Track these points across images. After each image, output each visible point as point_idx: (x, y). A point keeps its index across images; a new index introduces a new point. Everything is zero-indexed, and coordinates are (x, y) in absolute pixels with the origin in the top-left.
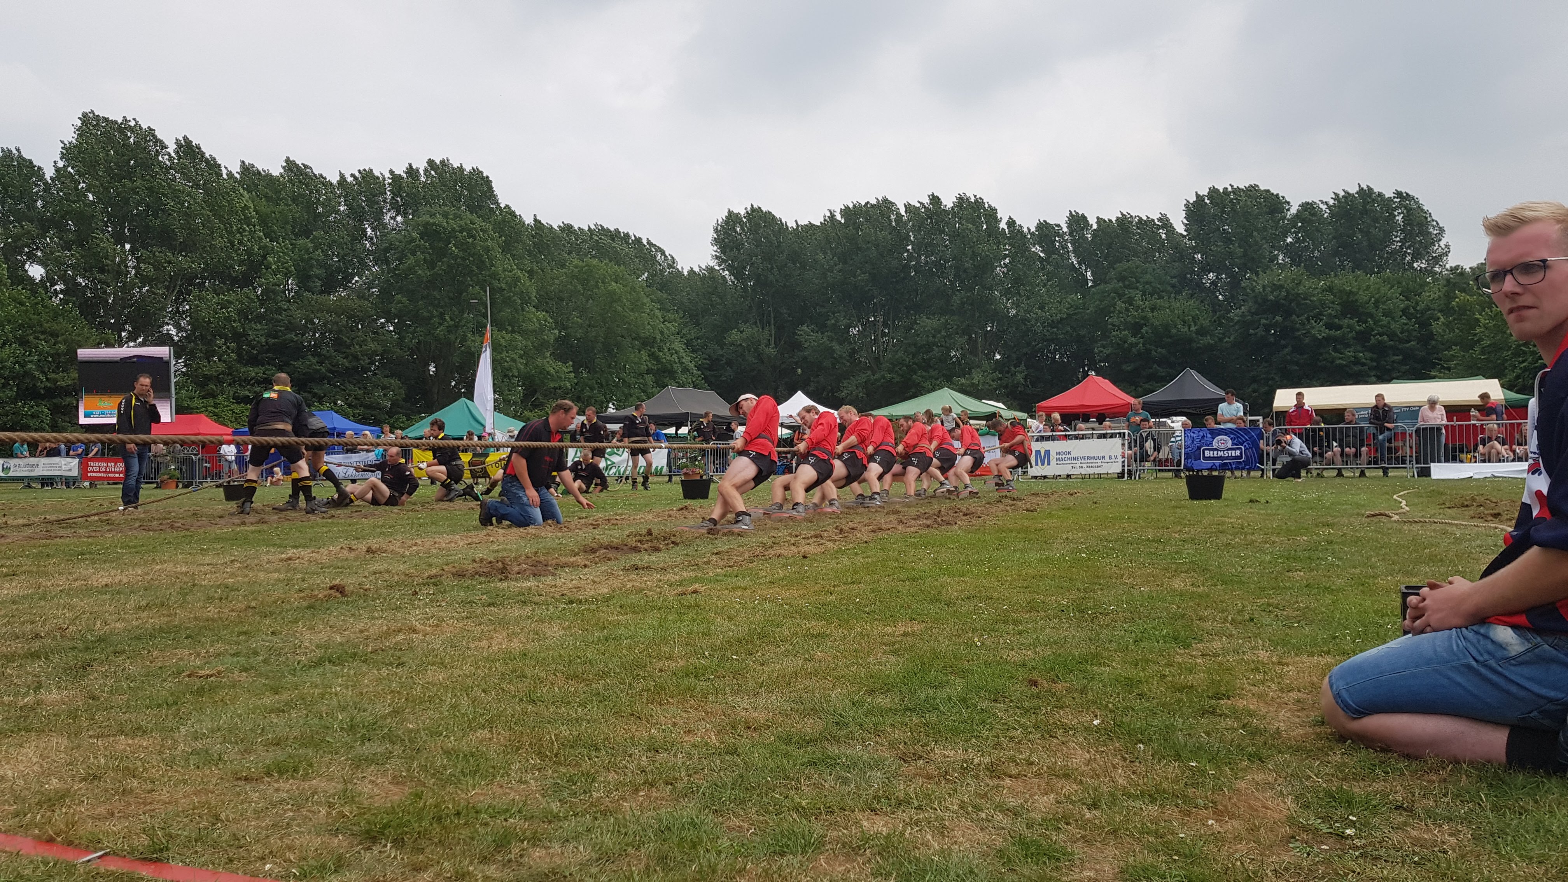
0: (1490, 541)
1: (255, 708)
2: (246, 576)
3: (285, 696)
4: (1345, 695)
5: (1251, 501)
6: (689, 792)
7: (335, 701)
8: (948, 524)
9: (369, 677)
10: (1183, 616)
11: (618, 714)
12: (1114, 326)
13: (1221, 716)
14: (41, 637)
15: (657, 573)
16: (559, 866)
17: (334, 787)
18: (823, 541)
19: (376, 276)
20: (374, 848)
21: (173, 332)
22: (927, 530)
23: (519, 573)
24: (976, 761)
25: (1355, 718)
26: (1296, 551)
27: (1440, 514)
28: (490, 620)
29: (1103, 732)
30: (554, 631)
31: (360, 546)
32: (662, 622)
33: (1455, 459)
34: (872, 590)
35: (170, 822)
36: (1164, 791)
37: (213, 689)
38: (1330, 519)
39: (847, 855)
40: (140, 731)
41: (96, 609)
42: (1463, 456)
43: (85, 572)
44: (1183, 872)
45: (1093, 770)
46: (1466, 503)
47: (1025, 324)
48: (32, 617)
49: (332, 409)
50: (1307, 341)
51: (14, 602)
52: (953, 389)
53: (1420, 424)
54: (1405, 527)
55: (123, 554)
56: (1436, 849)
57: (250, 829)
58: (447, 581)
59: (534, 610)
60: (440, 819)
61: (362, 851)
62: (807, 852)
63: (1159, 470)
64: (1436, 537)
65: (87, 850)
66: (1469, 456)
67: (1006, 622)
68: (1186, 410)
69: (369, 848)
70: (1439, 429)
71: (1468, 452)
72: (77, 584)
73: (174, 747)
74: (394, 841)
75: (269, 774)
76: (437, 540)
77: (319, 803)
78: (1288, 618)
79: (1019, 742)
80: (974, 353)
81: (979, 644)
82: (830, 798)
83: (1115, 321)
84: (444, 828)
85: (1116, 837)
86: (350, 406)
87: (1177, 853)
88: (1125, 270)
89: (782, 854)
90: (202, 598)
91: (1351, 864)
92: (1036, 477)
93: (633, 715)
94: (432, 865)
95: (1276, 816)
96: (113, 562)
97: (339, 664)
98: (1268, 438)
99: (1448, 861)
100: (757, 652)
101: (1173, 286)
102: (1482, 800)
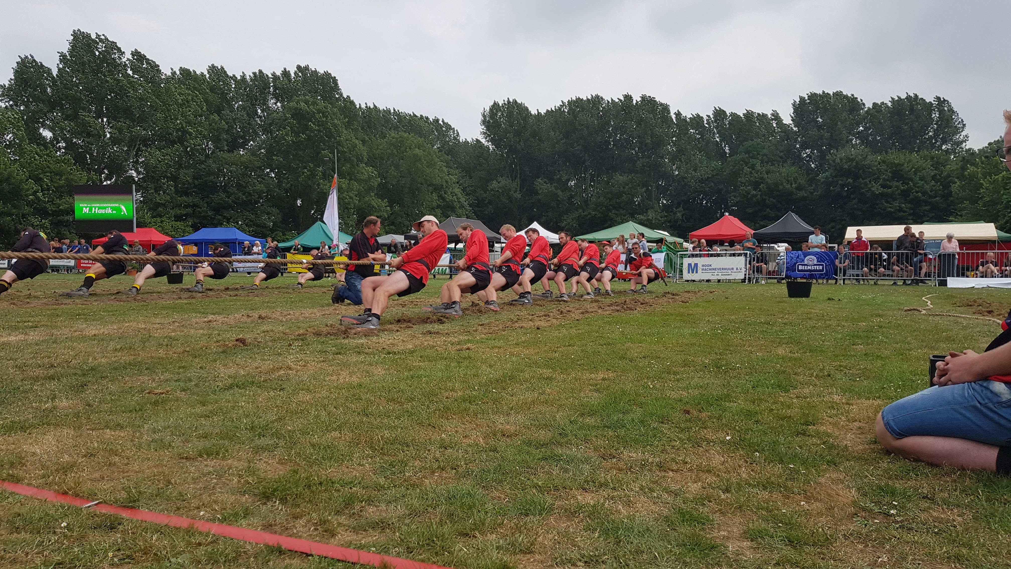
0: (986, 328)
1: (193, 414)
2: (183, 331)
3: (210, 407)
4: (892, 423)
5: (829, 299)
6: (467, 474)
7: (241, 412)
8: (631, 309)
9: (263, 397)
10: (784, 372)
11: (421, 424)
12: (742, 183)
13: (809, 436)
14: (55, 367)
15: (444, 336)
16: (385, 518)
17: (242, 465)
18: (550, 319)
19: (264, 142)
20: (268, 503)
21: (135, 175)
22: (617, 313)
23: (355, 334)
24: (650, 460)
25: (899, 439)
26: (858, 332)
27: (953, 310)
28: (338, 363)
29: (732, 444)
30: (379, 371)
31: (254, 314)
32: (448, 367)
33: (963, 275)
34: (582, 351)
35: (140, 484)
36: (772, 483)
37: (164, 402)
38: (880, 312)
39: (568, 517)
40: (119, 427)
41: (89, 350)
42: (969, 273)
43: (80, 327)
44: (785, 534)
45: (726, 468)
46: (970, 304)
47: (684, 181)
48: (49, 354)
49: (235, 227)
50: (868, 195)
51: (37, 344)
52: (635, 222)
53: (942, 251)
54: (930, 318)
55: (104, 316)
56: (949, 524)
57: (190, 489)
58: (311, 338)
59: (365, 358)
60: (309, 487)
61: (261, 505)
62: (542, 514)
63: (769, 278)
64: (950, 325)
65: (88, 500)
66: (972, 273)
67: (669, 373)
68: (788, 239)
69: (265, 504)
70: (954, 255)
71: (973, 270)
72: (78, 333)
73: (141, 437)
74: (281, 499)
75: (201, 456)
76: (303, 312)
77: (233, 475)
78: (853, 375)
79: (678, 449)
80: (650, 199)
81: (651, 386)
82: (556, 481)
83: (743, 180)
84: (313, 492)
85: (741, 511)
86: (247, 225)
87: (781, 522)
88: (750, 147)
89: (527, 515)
90: (155, 345)
91: (895, 533)
92: (688, 281)
93: (430, 425)
94: (305, 515)
95: (844, 500)
96: (98, 321)
97: (243, 388)
98: (841, 258)
99: (957, 533)
100: (509, 387)
101: (781, 158)
102: (979, 494)
